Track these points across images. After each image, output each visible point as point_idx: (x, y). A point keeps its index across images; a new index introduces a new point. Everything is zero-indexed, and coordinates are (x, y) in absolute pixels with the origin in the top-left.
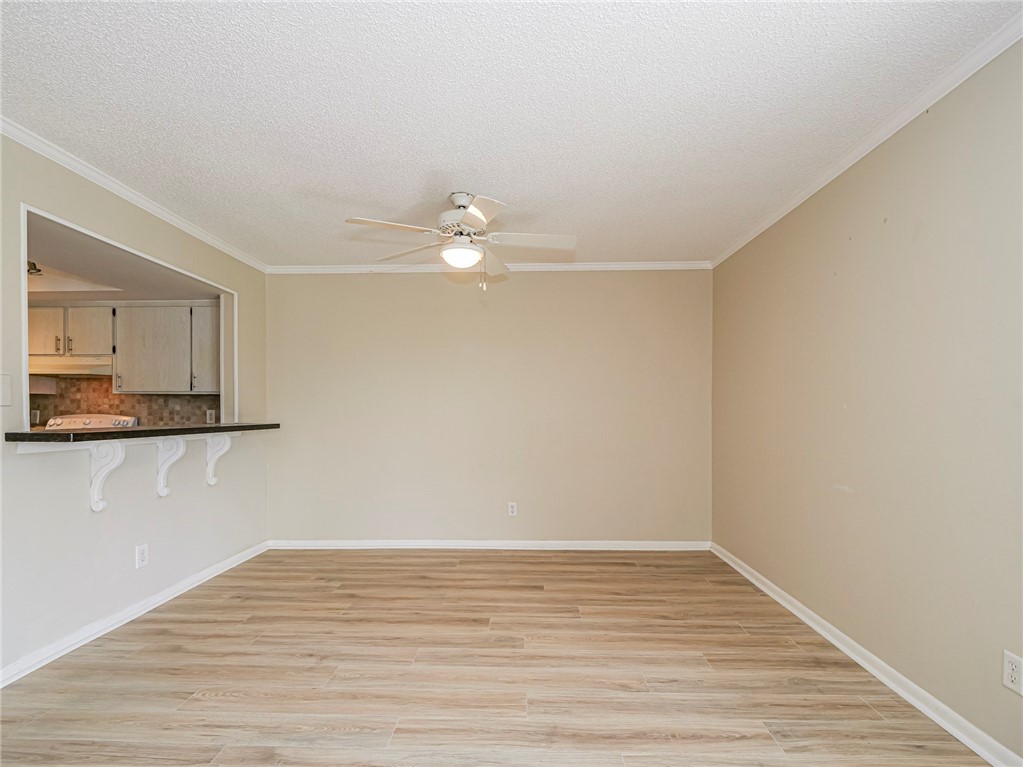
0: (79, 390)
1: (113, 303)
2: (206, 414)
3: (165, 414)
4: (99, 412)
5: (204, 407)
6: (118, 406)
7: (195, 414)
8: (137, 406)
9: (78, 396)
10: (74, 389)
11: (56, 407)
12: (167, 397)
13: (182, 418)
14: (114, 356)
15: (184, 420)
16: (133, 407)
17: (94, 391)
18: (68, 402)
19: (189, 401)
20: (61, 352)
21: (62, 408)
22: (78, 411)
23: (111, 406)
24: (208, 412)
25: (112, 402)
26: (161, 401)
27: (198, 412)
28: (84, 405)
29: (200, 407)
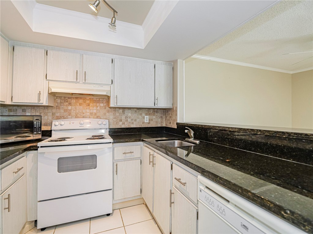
0: (70, 104)
1: (114, 57)
2: (144, 118)
3: (123, 118)
4: (84, 117)
5: (143, 115)
6: (95, 114)
7: (139, 118)
8: (107, 114)
9: (70, 108)
10: (67, 103)
11: (53, 114)
12: (124, 108)
13: (132, 120)
14: (112, 86)
15: (133, 121)
16: (105, 114)
17: (80, 104)
18: (62, 111)
19: (136, 111)
20: (78, 81)
21: (58, 115)
22: (69, 117)
23: (91, 113)
24: (146, 117)
25: (92, 111)
26: (121, 111)
27: (140, 117)
28: (73, 113)
29: (141, 114)
